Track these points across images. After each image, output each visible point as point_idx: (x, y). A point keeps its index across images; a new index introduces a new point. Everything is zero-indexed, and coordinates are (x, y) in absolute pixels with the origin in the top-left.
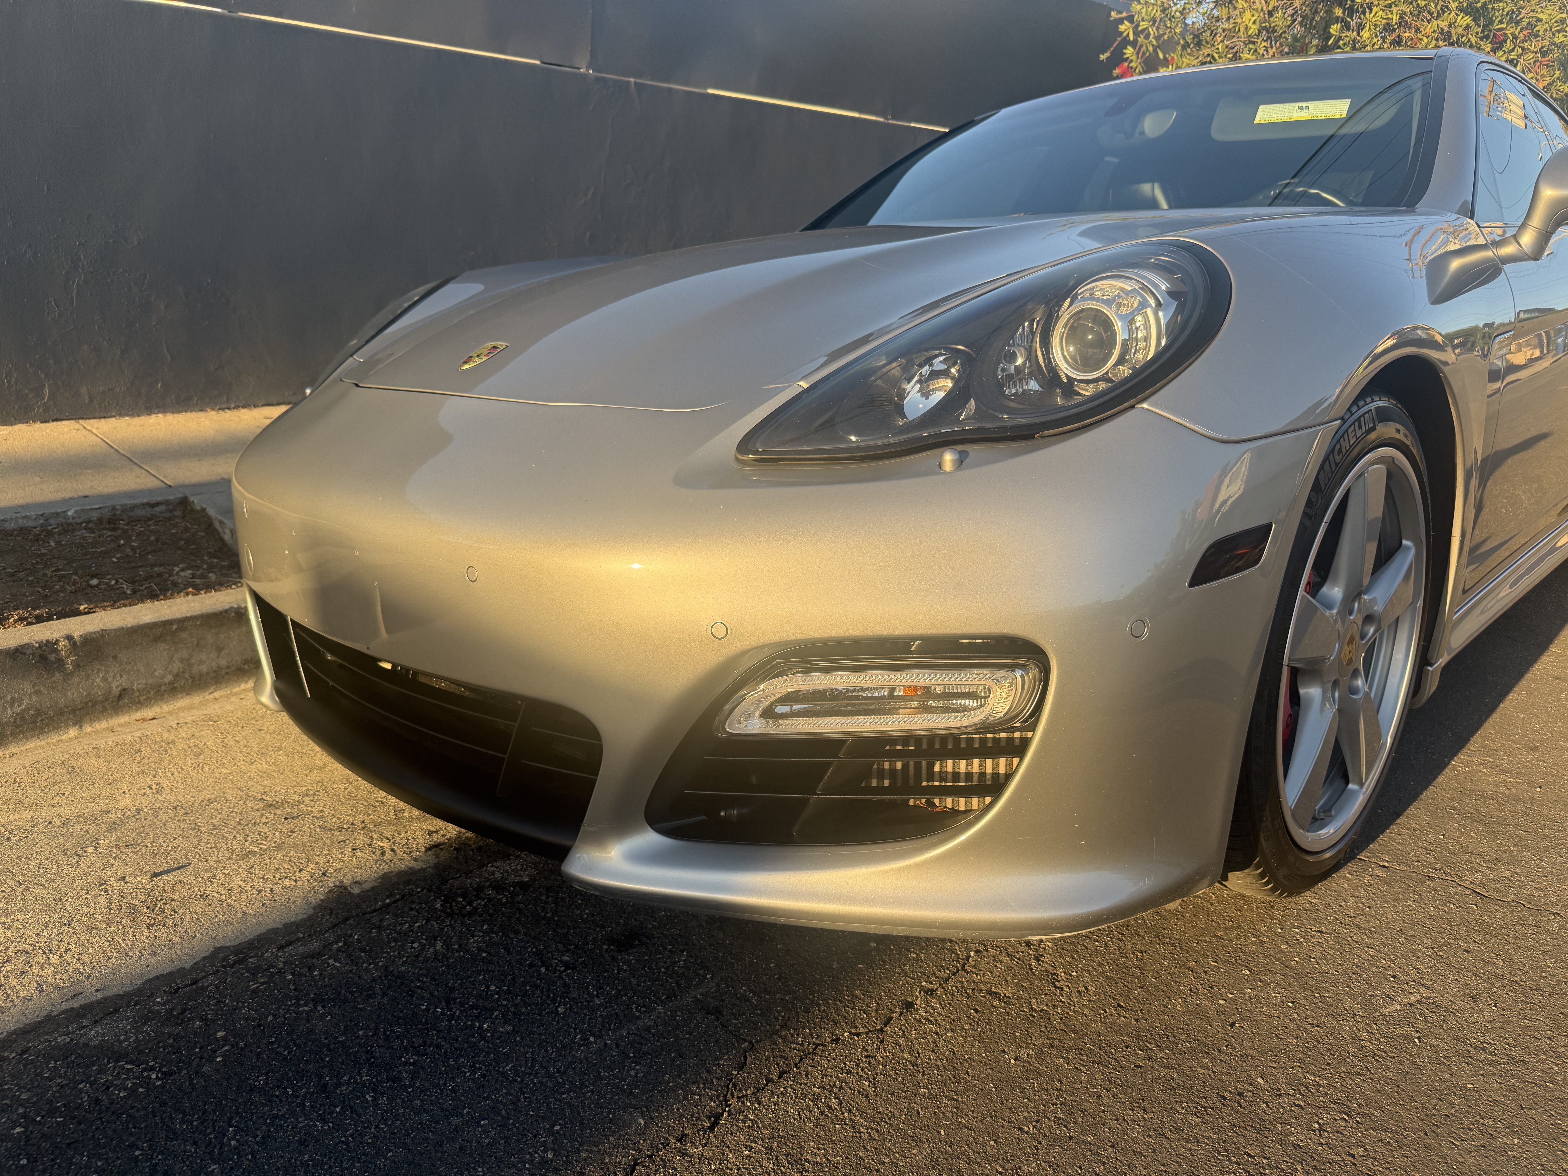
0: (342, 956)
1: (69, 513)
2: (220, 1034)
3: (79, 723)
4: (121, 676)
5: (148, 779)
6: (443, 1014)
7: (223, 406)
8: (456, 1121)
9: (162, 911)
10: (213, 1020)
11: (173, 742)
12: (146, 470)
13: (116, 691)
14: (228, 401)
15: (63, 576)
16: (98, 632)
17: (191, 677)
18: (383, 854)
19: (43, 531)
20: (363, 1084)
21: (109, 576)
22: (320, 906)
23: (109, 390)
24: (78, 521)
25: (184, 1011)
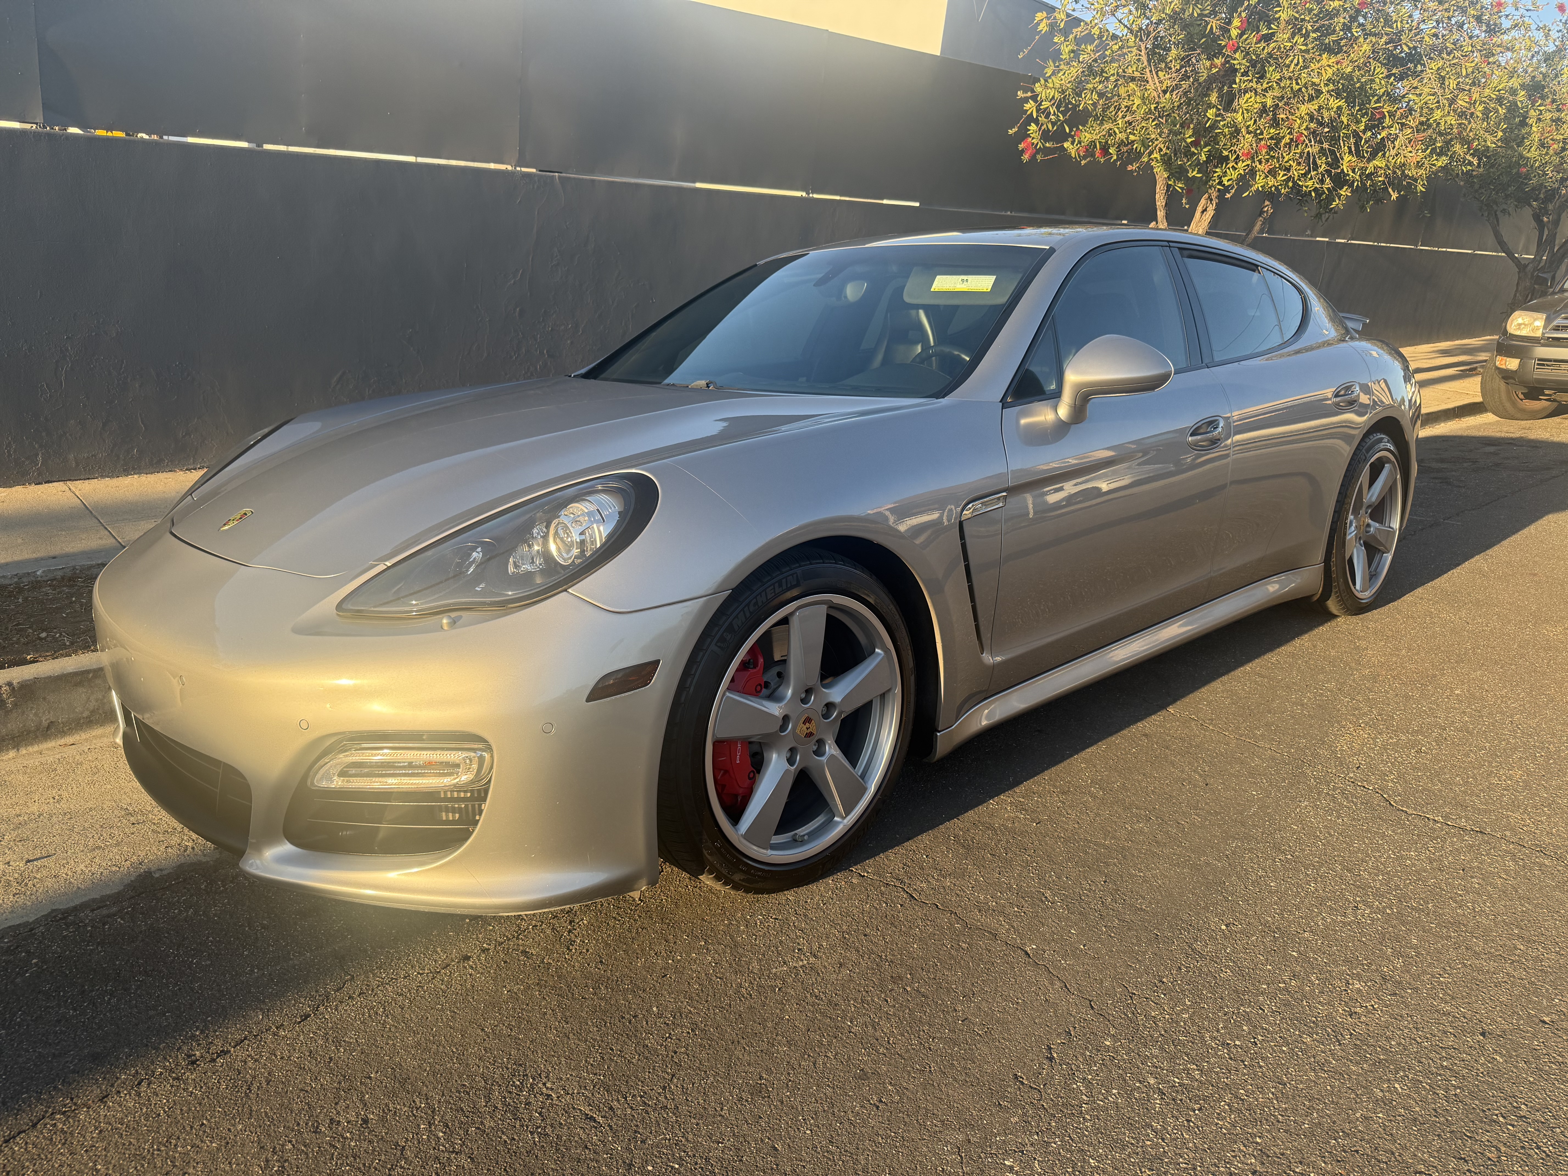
0: (127, 917)
1: (38, 573)
2: (34, 961)
3: (17, 747)
4: (49, 712)
5: (54, 792)
6: (173, 953)
7: (190, 467)
8: (152, 1013)
9: (26, 885)
10: (33, 953)
11: (81, 764)
12: (109, 531)
13: (45, 723)
14: (194, 463)
15: (22, 630)
16: (31, 680)
17: (104, 713)
18: (185, 851)
19: (16, 588)
20: (106, 991)
21: (55, 631)
22: (129, 885)
23: (92, 456)
24: (45, 579)
25: (17, 947)
